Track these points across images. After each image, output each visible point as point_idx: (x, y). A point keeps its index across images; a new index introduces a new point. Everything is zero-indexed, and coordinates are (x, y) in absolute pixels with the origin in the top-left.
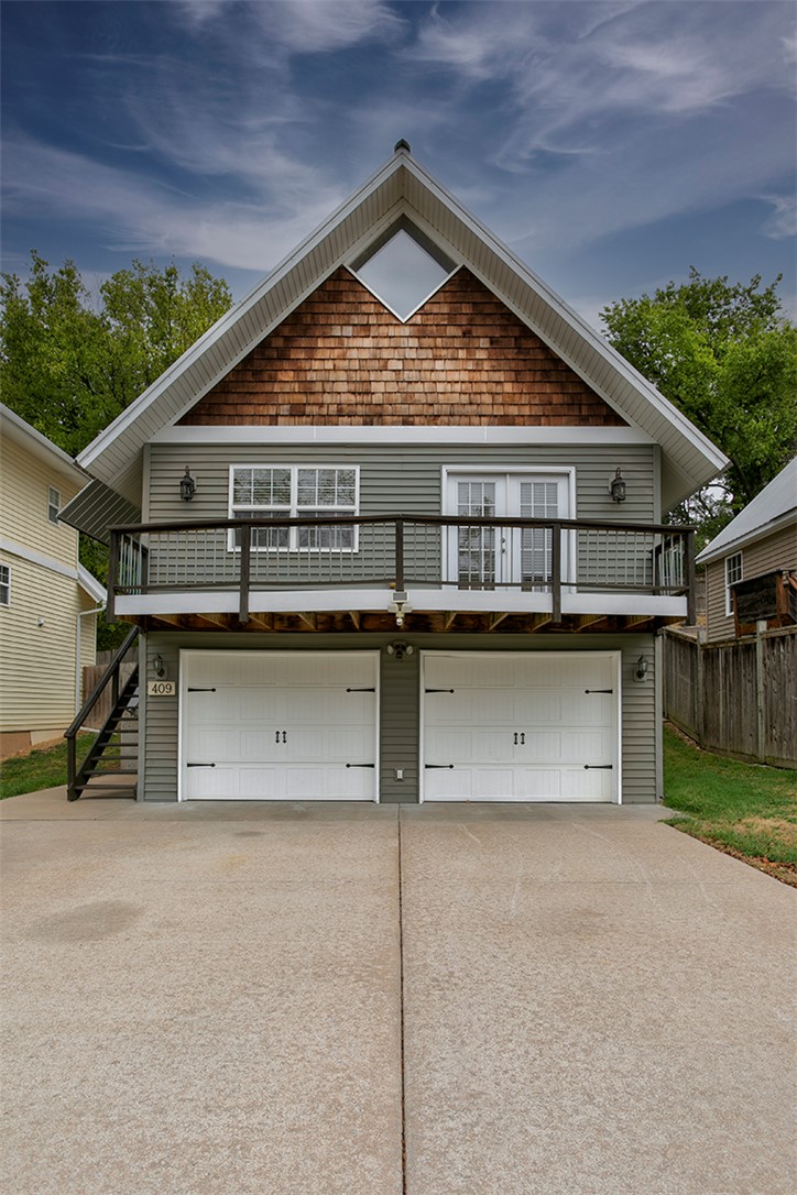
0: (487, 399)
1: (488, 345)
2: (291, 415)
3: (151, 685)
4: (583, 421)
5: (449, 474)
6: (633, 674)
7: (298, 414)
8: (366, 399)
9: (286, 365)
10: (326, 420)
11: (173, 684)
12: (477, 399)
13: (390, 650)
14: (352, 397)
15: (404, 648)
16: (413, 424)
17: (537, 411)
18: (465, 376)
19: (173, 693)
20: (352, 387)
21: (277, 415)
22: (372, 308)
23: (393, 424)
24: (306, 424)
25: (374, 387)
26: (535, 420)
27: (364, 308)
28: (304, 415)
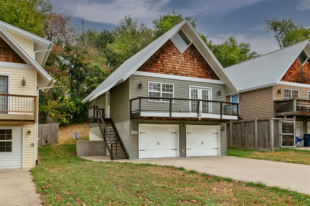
0: (197, 72)
1: (196, 61)
2: (160, 71)
3: (132, 132)
4: (213, 78)
5: (190, 87)
6: (222, 130)
7: (161, 71)
8: (175, 69)
9: (159, 59)
10: (167, 73)
11: (137, 131)
12: (195, 72)
14: (172, 68)
16: (183, 76)
17: (205, 75)
18: (193, 67)
19: (137, 134)
20: (172, 66)
21: (158, 71)
22: (175, 49)
23: (180, 75)
24: (163, 73)
25: (176, 67)
26: (205, 77)
27: (174, 49)
28: (163, 71)
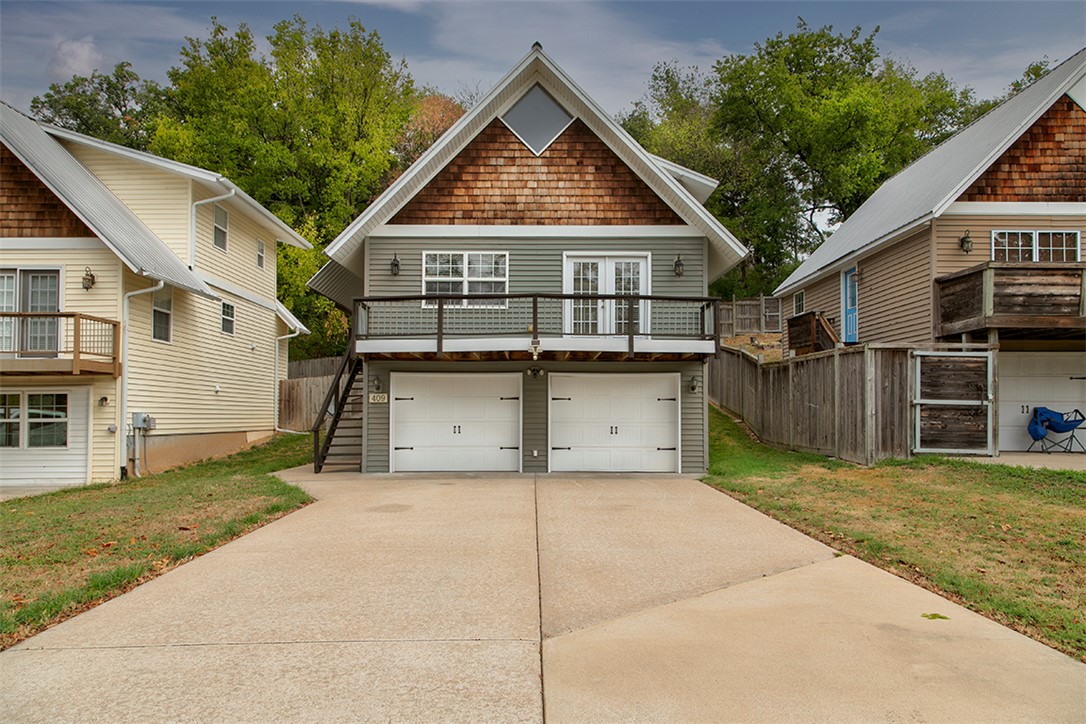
0: (593, 207)
1: (594, 171)
2: (463, 218)
3: (371, 396)
4: (657, 222)
5: (567, 257)
6: (689, 388)
7: (467, 217)
8: (513, 207)
9: (459, 184)
10: (486, 221)
11: (386, 395)
12: (586, 207)
13: (529, 372)
14: (504, 206)
15: (538, 371)
16: (543, 224)
17: (626, 215)
18: (578, 192)
19: (386, 401)
20: (503, 199)
21: (454, 218)
22: (517, 146)
23: (531, 224)
24: (473, 224)
25: (518, 199)
26: (625, 221)
27: (511, 146)
28: (471, 218)
